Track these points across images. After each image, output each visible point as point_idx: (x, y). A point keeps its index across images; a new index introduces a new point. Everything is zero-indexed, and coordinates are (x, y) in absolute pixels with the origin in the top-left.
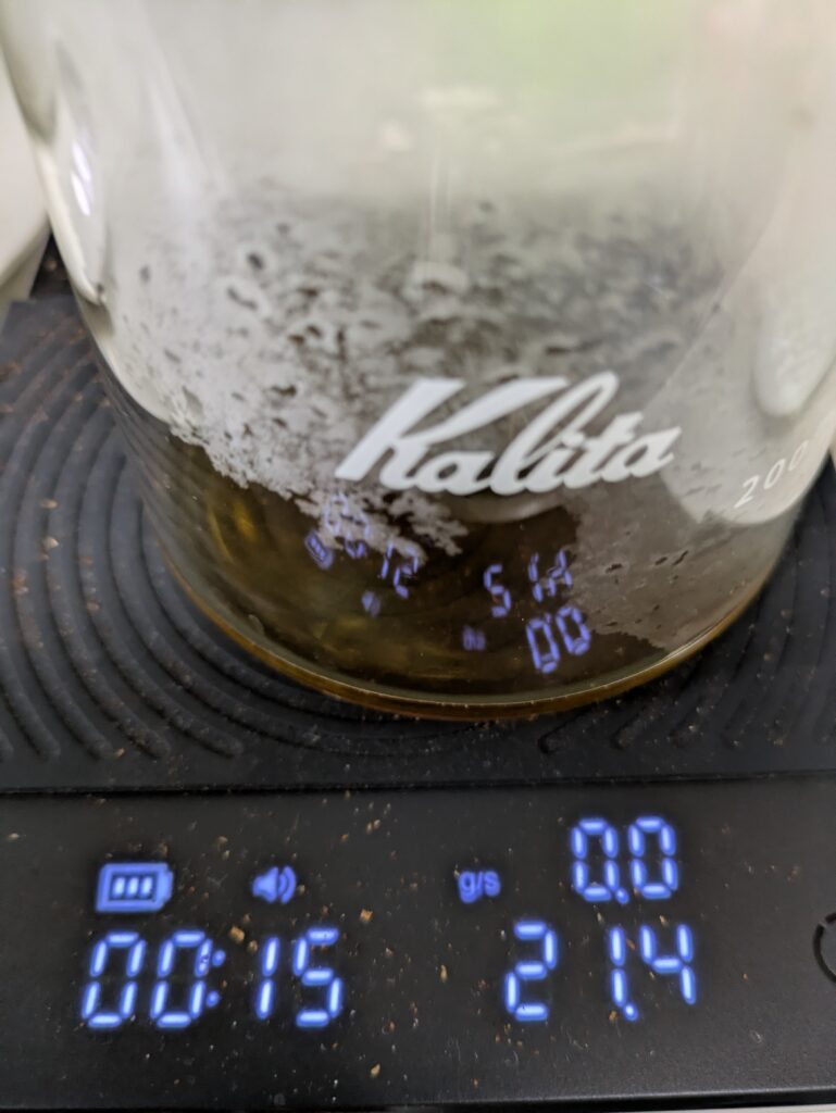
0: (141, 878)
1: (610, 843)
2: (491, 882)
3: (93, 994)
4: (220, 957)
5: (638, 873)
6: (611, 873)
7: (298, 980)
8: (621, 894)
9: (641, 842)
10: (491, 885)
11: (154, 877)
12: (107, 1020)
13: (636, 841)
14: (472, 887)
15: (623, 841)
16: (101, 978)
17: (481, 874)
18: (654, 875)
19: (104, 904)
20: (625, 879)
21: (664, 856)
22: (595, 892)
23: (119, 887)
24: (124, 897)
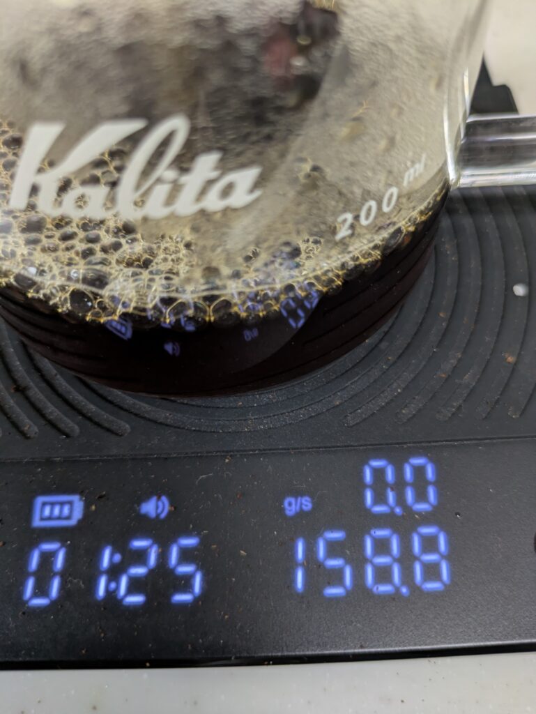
0: (62, 504)
1: (390, 475)
2: (306, 503)
3: (30, 584)
4: (118, 558)
5: (409, 495)
6: (391, 496)
7: (172, 571)
8: (398, 510)
9: (411, 474)
10: (306, 506)
11: (71, 503)
12: (40, 602)
13: (408, 473)
14: (294, 506)
15: (399, 473)
16: (35, 574)
17: (299, 499)
18: (421, 496)
19: (37, 523)
20: (401, 500)
21: (429, 483)
22: (379, 509)
23: (47, 511)
24: (50, 518)
